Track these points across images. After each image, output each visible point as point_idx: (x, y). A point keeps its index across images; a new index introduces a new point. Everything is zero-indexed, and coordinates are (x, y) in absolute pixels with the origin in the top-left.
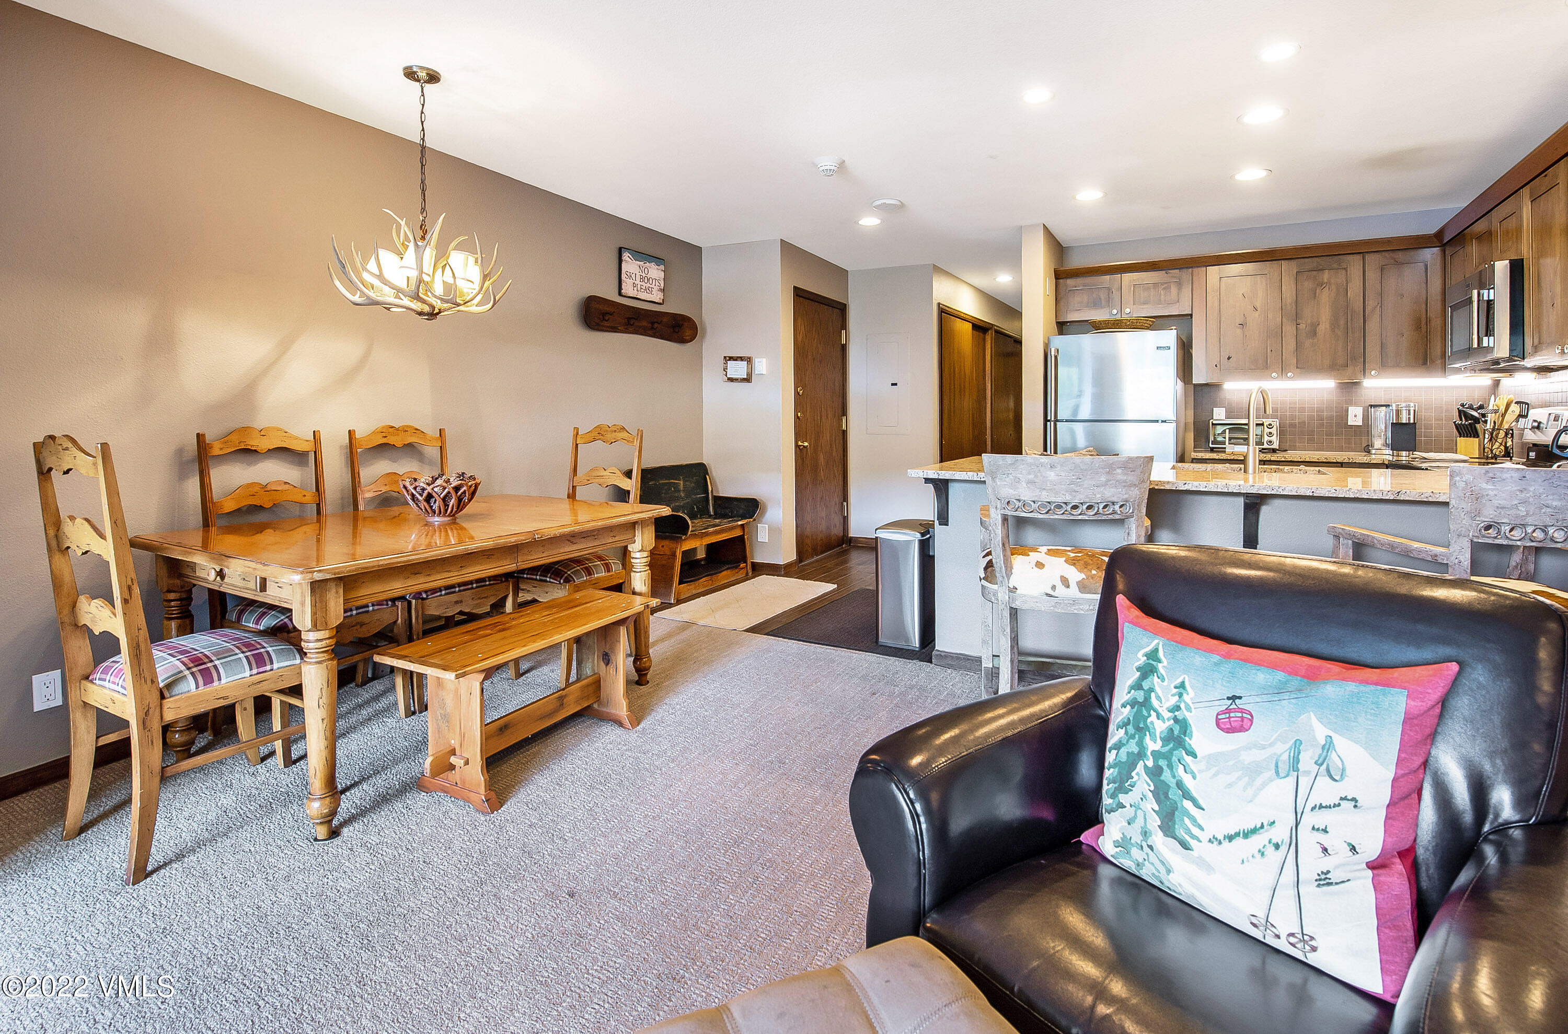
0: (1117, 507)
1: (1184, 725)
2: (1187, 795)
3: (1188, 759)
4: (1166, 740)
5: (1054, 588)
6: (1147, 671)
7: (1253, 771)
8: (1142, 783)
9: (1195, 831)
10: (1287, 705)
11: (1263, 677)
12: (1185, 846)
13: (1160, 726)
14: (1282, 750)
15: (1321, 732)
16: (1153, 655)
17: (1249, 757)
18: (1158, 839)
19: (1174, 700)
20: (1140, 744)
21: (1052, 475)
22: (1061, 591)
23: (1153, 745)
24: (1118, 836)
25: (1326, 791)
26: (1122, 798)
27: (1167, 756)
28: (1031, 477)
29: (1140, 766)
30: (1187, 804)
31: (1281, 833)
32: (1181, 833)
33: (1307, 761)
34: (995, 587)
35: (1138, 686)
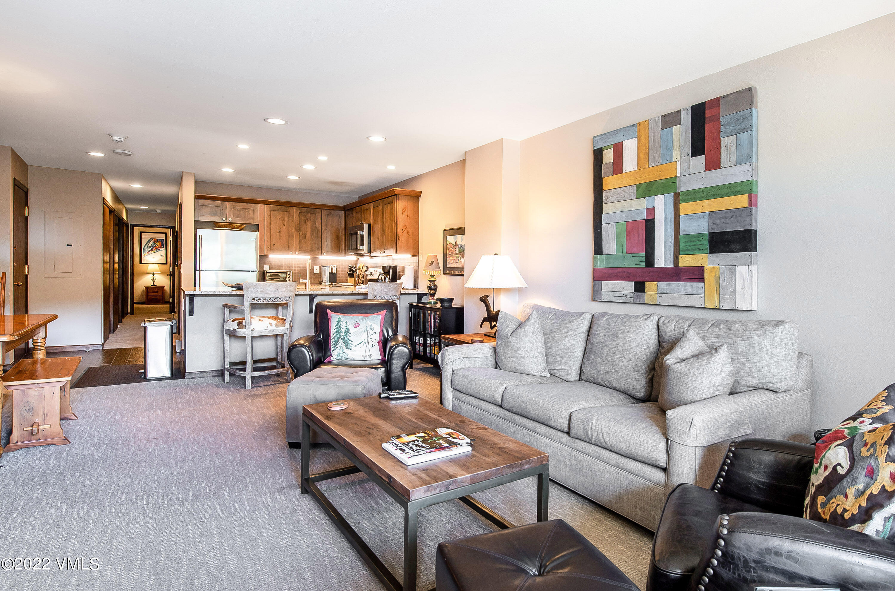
0: (287, 298)
1: (348, 329)
2: (350, 341)
3: (350, 334)
4: (345, 333)
5: (267, 327)
6: (339, 322)
7: (361, 332)
8: (341, 342)
9: (352, 346)
10: (365, 321)
11: (360, 317)
12: (350, 349)
13: (343, 331)
14: (365, 328)
15: (370, 324)
16: (340, 318)
17: (359, 331)
18: (346, 350)
19: (345, 325)
20: (340, 335)
21: (269, 289)
22: (270, 328)
23: (342, 334)
24: (337, 354)
25: (372, 332)
26: (337, 346)
27: (346, 335)
28: (262, 289)
29: (340, 338)
30: (350, 342)
31: (366, 341)
32: (349, 347)
33: (368, 329)
34: (245, 330)
35: (338, 325)
